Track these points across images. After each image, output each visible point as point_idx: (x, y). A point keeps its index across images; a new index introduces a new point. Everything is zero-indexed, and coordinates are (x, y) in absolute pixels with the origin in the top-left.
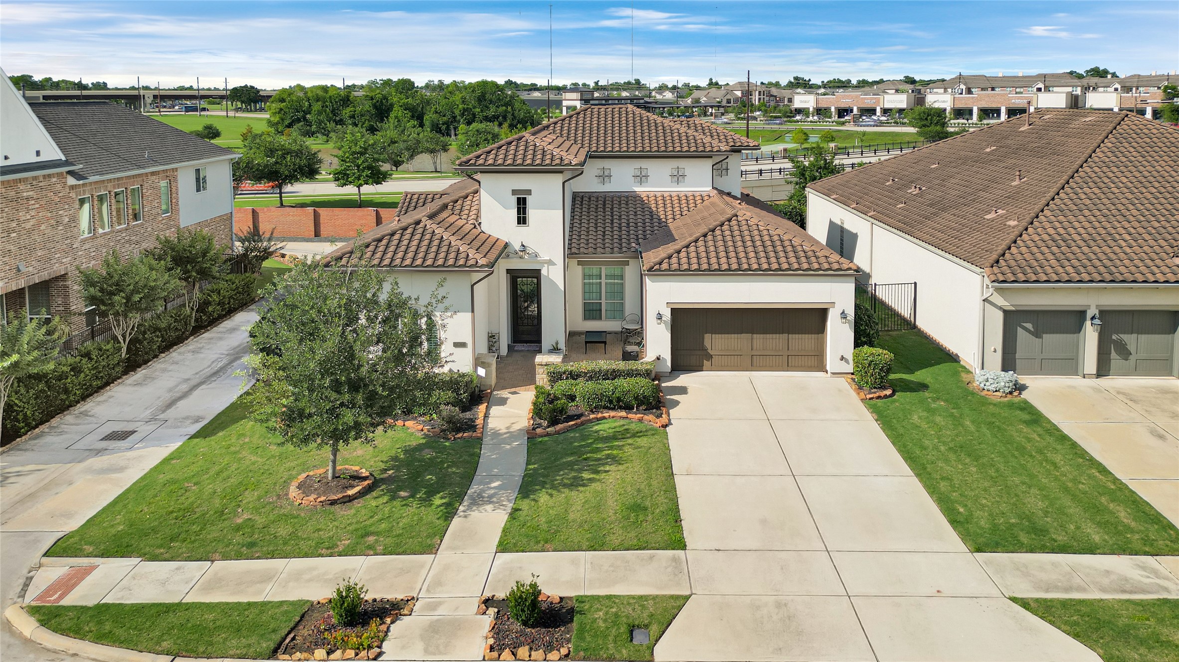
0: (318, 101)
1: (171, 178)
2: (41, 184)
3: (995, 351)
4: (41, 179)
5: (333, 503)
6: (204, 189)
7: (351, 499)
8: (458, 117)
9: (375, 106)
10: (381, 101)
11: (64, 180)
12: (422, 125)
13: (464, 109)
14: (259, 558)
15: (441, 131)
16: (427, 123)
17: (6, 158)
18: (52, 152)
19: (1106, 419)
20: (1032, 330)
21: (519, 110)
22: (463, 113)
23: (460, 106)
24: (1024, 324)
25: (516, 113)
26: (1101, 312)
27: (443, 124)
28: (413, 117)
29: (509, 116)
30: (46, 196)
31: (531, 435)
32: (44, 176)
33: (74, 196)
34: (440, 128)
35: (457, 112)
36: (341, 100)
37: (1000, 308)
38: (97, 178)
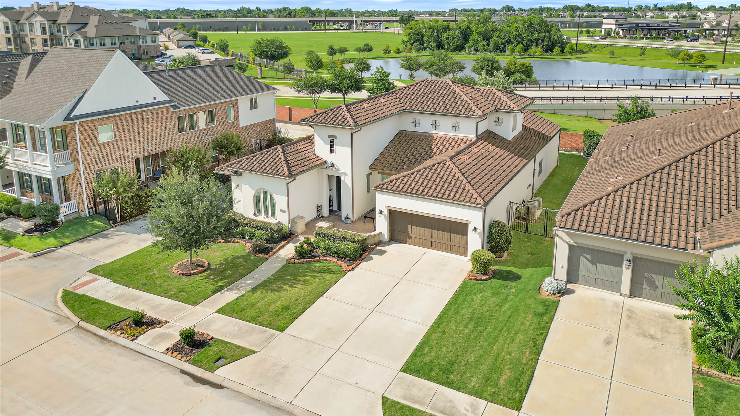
0: (430, 28)
1: (235, 104)
2: (156, 112)
3: (562, 267)
4: (156, 109)
5: (183, 275)
6: (256, 107)
7: (191, 275)
8: (512, 40)
9: (462, 33)
10: (466, 29)
11: (168, 109)
12: (488, 45)
13: (516, 35)
14: (142, 291)
15: (500, 48)
16: (492, 43)
17: (137, 102)
18: (162, 97)
19: (591, 324)
20: (590, 259)
21: (554, 35)
22: (516, 37)
23: (514, 33)
24: (585, 255)
25: (552, 37)
26: (634, 258)
27: (502, 44)
28: (484, 39)
29: (547, 39)
30: (159, 117)
31: (288, 261)
32: (157, 108)
33: (175, 116)
34: (499, 47)
35: (512, 37)
36: (443, 28)
37: (567, 243)
38: (185, 108)
